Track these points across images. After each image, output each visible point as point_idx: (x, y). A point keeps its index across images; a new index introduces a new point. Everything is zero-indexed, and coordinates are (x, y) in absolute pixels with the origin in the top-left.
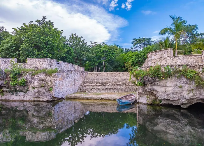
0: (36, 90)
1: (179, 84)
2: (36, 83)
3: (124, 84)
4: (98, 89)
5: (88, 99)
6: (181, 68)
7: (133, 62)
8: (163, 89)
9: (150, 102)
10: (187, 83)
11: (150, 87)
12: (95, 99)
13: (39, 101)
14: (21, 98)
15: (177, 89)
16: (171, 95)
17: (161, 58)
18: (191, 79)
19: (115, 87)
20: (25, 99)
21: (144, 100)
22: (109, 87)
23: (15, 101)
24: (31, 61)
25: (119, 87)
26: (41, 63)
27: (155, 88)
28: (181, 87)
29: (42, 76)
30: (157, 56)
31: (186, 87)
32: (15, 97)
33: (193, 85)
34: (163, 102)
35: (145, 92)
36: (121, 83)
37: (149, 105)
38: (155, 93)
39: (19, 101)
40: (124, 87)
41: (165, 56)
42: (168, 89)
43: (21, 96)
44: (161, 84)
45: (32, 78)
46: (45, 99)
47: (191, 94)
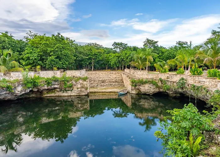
0: (79, 89)
1: (150, 86)
2: (79, 86)
3: (116, 82)
4: (101, 85)
5: (103, 92)
6: (151, 80)
7: (115, 62)
8: (144, 88)
9: (137, 93)
10: (153, 86)
11: (138, 87)
12: (107, 92)
13: (79, 95)
14: (69, 94)
15: (149, 88)
16: (147, 90)
17: (142, 74)
18: (154, 84)
19: (111, 84)
20: (72, 95)
21: (134, 92)
22: (107, 84)
23: (66, 96)
24: (70, 72)
25: (114, 84)
26: (76, 73)
27: (140, 87)
28: (150, 87)
29: (81, 81)
30: (141, 73)
31: (152, 87)
32: (65, 94)
33: (155, 87)
34: (142, 93)
35: (135, 89)
36: (114, 81)
37: (136, 94)
38: (140, 89)
39: (68, 96)
40: (117, 83)
41: (145, 73)
42: (146, 88)
43: (69, 93)
44: (143, 86)
45: (76, 83)
46: (84, 94)
47: (154, 90)
